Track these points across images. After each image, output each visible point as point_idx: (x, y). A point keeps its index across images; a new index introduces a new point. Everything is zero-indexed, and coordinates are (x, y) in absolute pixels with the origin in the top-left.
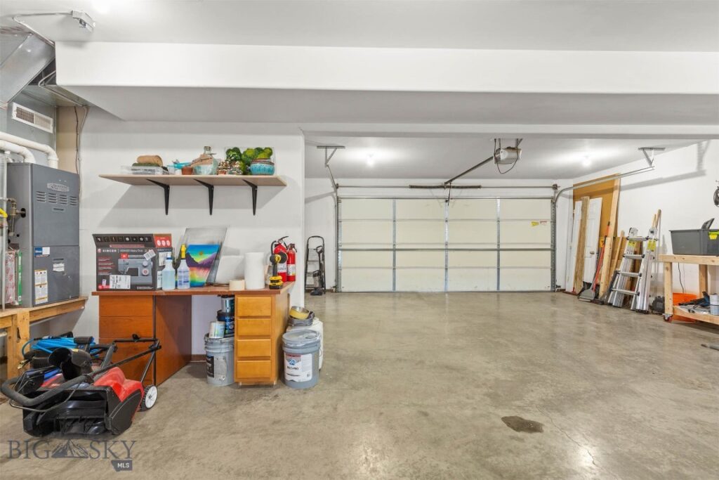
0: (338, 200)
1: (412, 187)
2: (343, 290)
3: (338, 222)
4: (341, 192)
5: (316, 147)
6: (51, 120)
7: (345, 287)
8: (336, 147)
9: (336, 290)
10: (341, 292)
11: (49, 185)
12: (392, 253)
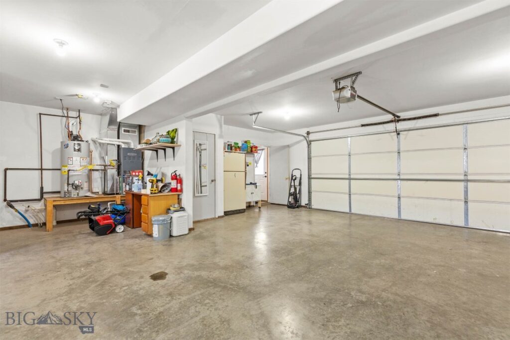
0: (309, 143)
1: (363, 126)
2: (313, 207)
3: (309, 159)
4: (312, 137)
5: (249, 116)
6: (137, 130)
7: (314, 205)
8: (258, 113)
9: (308, 206)
10: (311, 208)
11: (128, 154)
12: (348, 181)
